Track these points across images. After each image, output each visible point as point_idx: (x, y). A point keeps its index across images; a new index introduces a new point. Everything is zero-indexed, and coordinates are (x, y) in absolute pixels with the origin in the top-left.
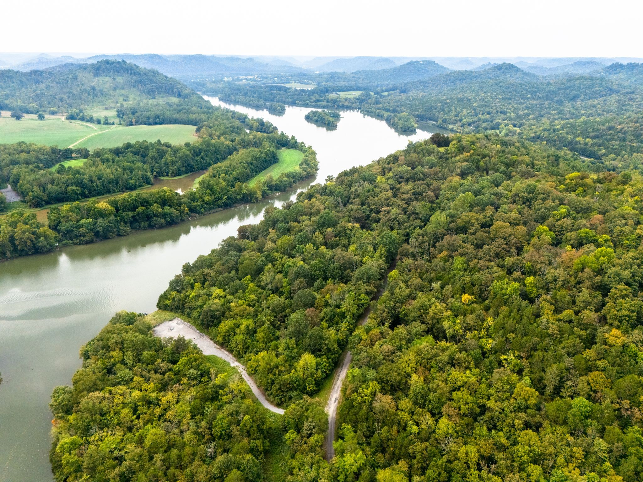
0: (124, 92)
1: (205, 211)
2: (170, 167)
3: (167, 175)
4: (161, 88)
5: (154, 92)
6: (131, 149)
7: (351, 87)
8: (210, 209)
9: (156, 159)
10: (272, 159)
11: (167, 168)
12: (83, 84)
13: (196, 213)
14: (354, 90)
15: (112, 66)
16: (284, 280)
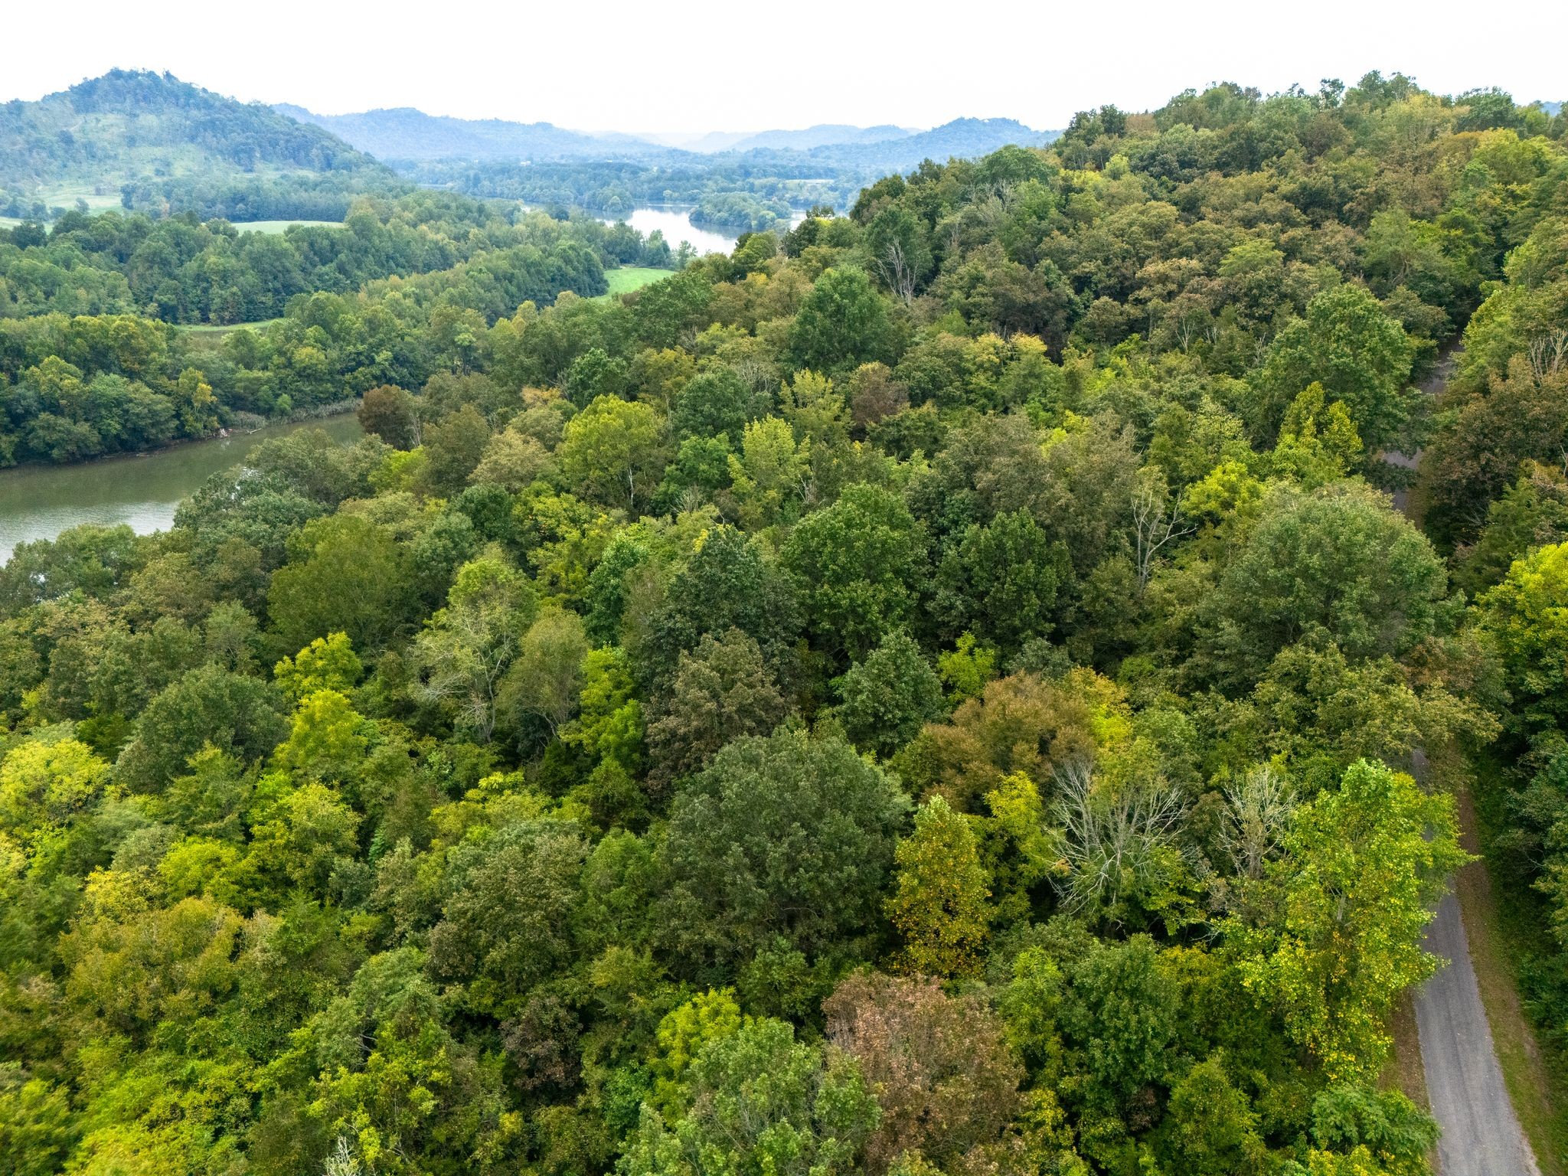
0: (158, 152)
1: (298, 404)
2: (215, 290)
3: (205, 320)
4: (274, 143)
5: (250, 153)
6: (79, 233)
7: (810, 168)
8: (318, 400)
9: (165, 263)
10: (586, 279)
11: (205, 291)
12: (34, 127)
13: (256, 409)
14: (819, 176)
15: (132, 83)
16: (594, 657)
